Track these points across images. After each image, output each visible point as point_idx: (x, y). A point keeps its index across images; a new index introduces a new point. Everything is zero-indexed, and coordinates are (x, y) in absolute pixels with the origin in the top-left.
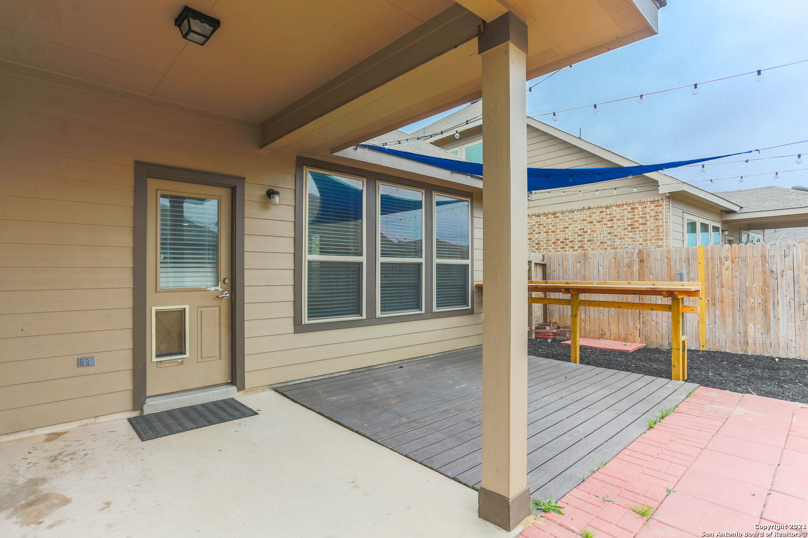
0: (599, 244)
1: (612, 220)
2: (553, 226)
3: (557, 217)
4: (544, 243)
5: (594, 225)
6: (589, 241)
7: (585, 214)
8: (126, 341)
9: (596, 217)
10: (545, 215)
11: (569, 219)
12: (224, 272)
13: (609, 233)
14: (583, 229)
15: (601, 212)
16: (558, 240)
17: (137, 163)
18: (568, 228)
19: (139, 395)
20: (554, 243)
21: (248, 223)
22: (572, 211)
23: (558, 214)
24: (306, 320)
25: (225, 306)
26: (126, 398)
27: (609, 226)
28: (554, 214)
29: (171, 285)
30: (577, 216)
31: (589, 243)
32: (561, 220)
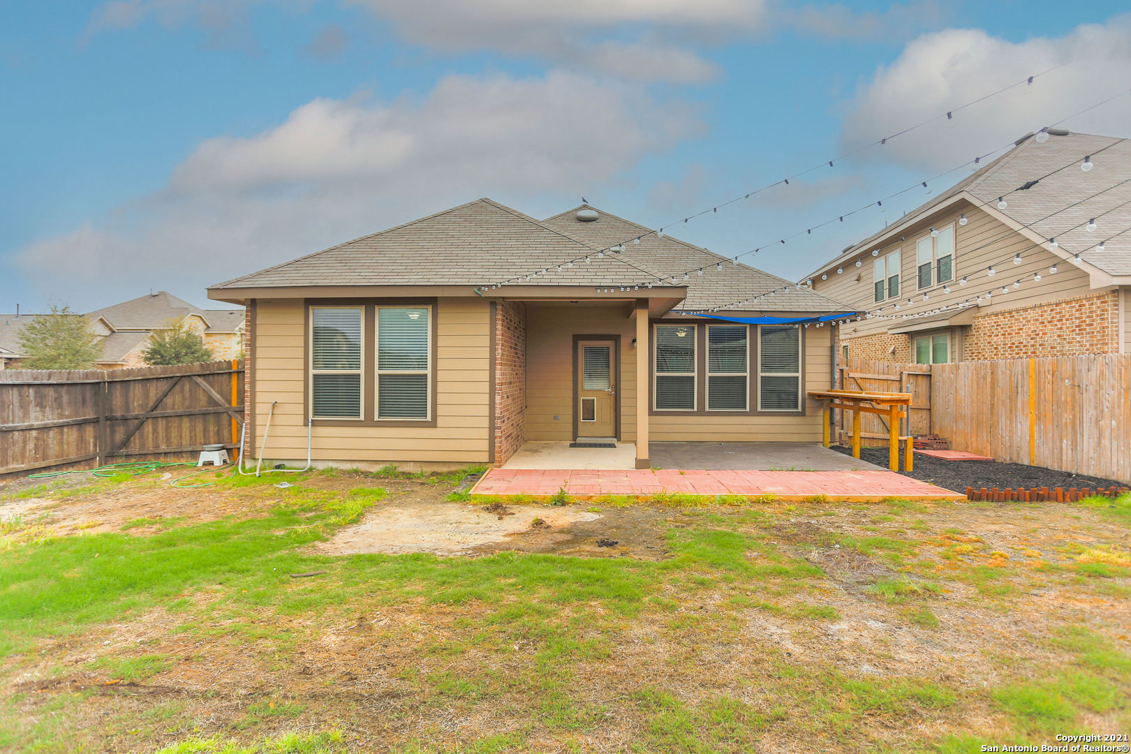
0: (1049, 349)
1: (1061, 320)
2: (1009, 327)
3: (1013, 316)
4: (1002, 348)
5: (1045, 326)
6: (1040, 345)
7: (1037, 313)
8: (570, 411)
9: (1047, 316)
10: (1003, 314)
11: (1024, 318)
12: (613, 383)
13: (1059, 336)
14: (1036, 331)
15: (1052, 310)
16: (1013, 344)
17: (574, 335)
18: (1022, 329)
19: (575, 436)
20: (1010, 347)
21: (622, 357)
22: (1025, 310)
23: (1014, 313)
24: (655, 409)
25: (612, 398)
26: (571, 435)
27: (1059, 326)
28: (1010, 312)
29: (589, 388)
30: (1031, 314)
31: (1041, 348)
32: (1016, 320)
